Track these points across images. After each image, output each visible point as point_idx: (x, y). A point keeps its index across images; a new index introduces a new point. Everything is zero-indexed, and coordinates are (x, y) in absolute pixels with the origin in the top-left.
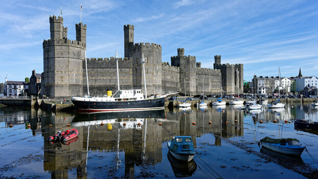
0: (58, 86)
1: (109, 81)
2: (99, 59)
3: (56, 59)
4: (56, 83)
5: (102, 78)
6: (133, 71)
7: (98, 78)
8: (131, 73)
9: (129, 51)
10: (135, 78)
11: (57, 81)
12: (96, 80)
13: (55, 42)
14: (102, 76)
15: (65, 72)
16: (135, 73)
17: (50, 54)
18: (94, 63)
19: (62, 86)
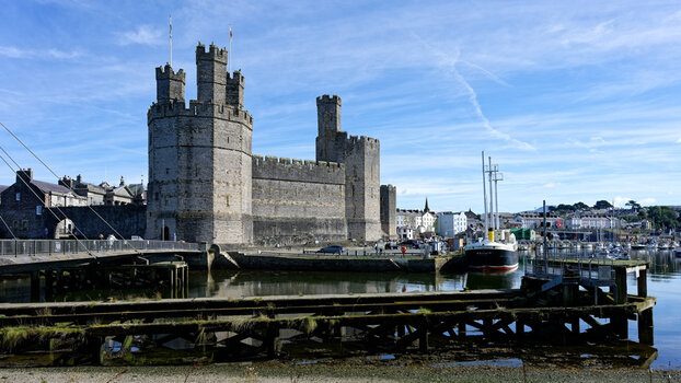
0: (220, 218)
1: (302, 210)
2: (282, 161)
3: (216, 151)
4: (215, 210)
5: (290, 202)
6: (346, 192)
7: (282, 203)
8: (343, 194)
9: (337, 149)
10: (351, 206)
11: (219, 206)
12: (276, 207)
13: (216, 108)
14: (290, 198)
15: (234, 185)
16: (350, 195)
17: (195, 135)
18: (274, 167)
19: (228, 218)
